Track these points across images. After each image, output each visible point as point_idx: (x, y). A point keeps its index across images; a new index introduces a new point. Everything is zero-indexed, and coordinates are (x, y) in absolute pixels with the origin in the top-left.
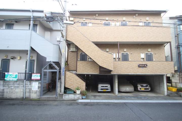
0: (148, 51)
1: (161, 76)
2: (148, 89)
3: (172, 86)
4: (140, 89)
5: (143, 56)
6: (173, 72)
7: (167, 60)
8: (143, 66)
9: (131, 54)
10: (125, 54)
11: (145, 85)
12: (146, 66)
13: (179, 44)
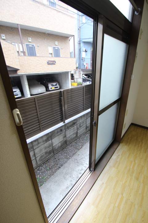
0: (55, 44)
1: (66, 73)
2: (58, 87)
3: (74, 82)
4: (51, 88)
5: (51, 50)
6: (75, 69)
7: (71, 57)
8: (52, 62)
9: (38, 46)
10: (30, 46)
11: (54, 84)
12: (54, 63)
13: (80, 39)
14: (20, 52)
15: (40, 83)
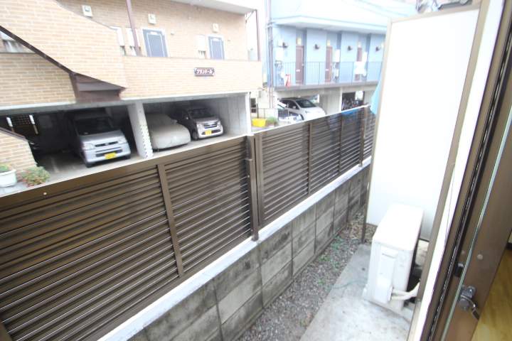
0: (212, 28)
1: (240, 97)
2: (219, 131)
3: (258, 117)
4: (204, 133)
5: (203, 44)
6: (261, 86)
7: (249, 59)
8: (206, 71)
9: (172, 34)
10: (152, 33)
11: (211, 123)
12: (211, 72)
13: (271, 19)
14: (127, 48)
15: (176, 121)
